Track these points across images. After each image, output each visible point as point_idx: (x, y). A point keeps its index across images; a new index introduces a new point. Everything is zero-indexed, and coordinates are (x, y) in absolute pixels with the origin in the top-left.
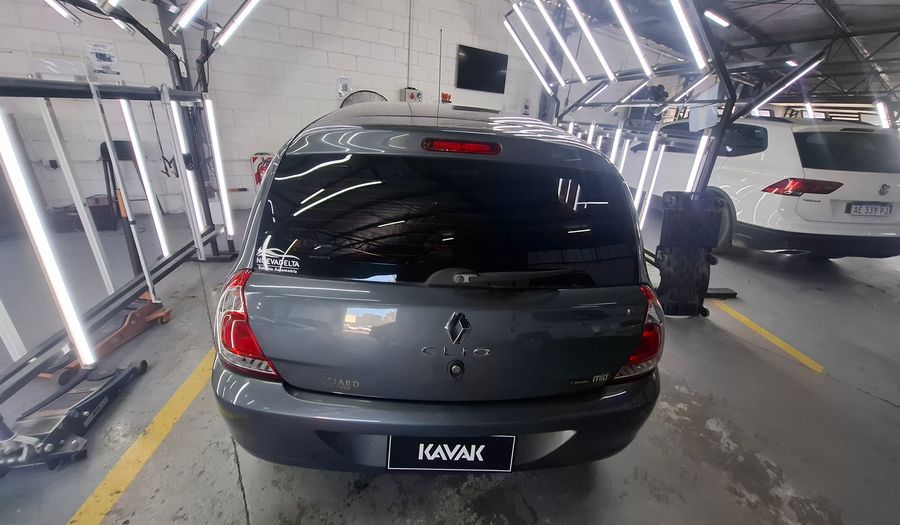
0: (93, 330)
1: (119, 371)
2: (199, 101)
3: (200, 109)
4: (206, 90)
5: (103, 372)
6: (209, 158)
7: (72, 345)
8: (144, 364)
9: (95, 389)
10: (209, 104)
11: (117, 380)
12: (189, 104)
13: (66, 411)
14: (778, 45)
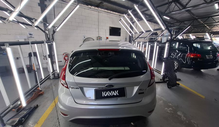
0: (26, 97)
1: (31, 108)
2: (52, 43)
3: (52, 44)
4: (53, 40)
5: (27, 108)
6: (54, 55)
7: (21, 102)
8: (37, 105)
9: (25, 113)
10: (54, 43)
11: (31, 110)
12: (50, 44)
13: (18, 118)
14: (182, 22)
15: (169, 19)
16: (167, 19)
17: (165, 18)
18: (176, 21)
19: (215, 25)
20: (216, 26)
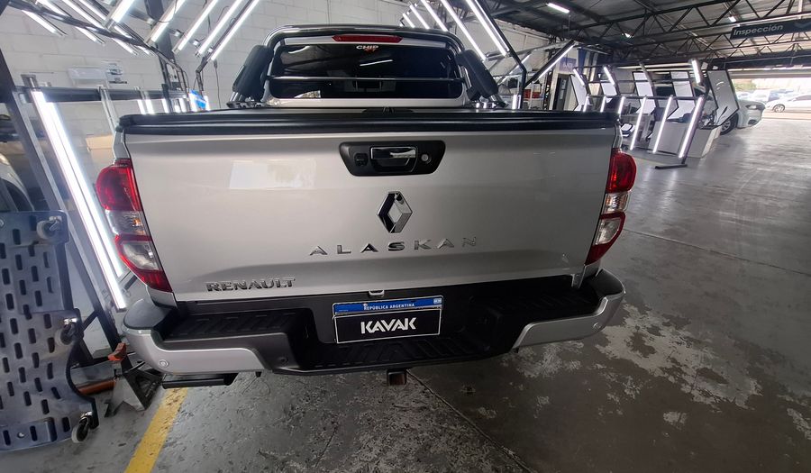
14: (611, 23)
15: (566, 11)
16: (560, 13)
17: (552, 9)
18: (592, 21)
19: (720, 34)
20: (723, 37)
